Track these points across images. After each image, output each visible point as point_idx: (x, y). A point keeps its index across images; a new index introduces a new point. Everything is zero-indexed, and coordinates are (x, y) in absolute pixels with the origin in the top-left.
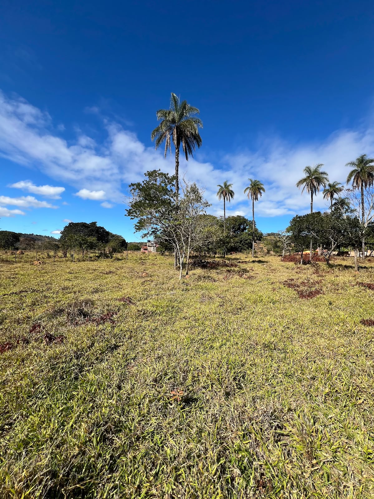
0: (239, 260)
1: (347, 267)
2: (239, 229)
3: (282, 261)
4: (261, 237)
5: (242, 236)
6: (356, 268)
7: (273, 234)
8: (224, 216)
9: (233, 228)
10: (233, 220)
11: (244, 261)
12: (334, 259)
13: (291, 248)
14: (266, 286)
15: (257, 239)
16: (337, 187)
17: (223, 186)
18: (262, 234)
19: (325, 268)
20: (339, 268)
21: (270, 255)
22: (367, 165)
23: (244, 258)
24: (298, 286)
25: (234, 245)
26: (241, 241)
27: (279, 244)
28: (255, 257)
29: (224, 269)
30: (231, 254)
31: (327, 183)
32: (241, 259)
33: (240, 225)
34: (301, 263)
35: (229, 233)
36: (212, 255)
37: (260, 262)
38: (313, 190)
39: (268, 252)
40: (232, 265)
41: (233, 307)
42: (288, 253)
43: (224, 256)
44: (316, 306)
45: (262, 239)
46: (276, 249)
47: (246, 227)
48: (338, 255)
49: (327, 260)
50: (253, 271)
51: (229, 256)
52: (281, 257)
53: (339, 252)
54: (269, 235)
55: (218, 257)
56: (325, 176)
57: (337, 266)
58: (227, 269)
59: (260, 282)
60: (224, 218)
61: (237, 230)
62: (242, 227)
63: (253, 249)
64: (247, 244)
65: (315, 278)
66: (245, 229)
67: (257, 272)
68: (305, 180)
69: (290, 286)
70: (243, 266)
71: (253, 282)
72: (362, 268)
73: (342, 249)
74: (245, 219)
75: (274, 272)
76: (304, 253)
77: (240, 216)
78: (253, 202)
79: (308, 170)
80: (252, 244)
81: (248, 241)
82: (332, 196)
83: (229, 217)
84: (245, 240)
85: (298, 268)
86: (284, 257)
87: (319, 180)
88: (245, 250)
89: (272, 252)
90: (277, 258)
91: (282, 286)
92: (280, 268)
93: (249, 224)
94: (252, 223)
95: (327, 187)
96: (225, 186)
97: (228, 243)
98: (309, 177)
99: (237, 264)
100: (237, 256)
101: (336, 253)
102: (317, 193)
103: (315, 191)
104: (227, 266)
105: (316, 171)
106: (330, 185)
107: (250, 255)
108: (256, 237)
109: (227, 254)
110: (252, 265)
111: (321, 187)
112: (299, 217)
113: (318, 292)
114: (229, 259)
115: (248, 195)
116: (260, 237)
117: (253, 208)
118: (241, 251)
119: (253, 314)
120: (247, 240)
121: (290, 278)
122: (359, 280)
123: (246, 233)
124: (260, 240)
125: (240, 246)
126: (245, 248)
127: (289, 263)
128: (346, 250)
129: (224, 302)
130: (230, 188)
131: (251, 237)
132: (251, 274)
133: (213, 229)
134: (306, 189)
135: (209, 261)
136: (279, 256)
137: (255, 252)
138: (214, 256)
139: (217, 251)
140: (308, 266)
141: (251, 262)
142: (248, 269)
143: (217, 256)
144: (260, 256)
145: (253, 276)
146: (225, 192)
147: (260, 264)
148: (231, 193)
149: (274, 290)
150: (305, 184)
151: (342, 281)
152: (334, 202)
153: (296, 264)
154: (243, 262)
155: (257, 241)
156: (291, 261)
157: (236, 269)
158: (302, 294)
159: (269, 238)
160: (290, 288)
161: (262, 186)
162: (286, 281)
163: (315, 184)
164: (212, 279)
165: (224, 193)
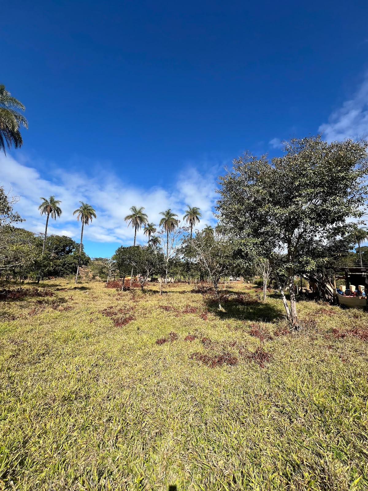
0: (58, 287)
1: (155, 292)
2: (63, 250)
3: (106, 287)
4: (88, 262)
5: (66, 259)
6: (160, 293)
7: (101, 259)
8: (45, 233)
9: (56, 249)
10: (57, 239)
11: (64, 287)
12: (148, 285)
13: (116, 274)
14: (84, 318)
15: (83, 264)
16: (153, 227)
17: (49, 201)
18: (89, 259)
19: (140, 293)
20: (150, 294)
21: (95, 280)
22: (171, 217)
23: (65, 285)
24: (116, 314)
25: (54, 270)
26: (64, 265)
27: (104, 270)
28: (79, 282)
29: (34, 300)
30: (49, 279)
31: (147, 223)
32: (60, 286)
33: (65, 246)
34: (122, 289)
35: (49, 254)
36: (19, 280)
37: (83, 288)
38: (137, 226)
39: (94, 278)
40: (46, 294)
41: (33, 354)
42: (113, 279)
43: (38, 282)
44: (127, 333)
45: (88, 264)
46: (102, 275)
47: (72, 249)
48: (151, 281)
49: (142, 287)
50: (73, 300)
51: (46, 282)
52: (105, 283)
53: (152, 278)
54: (97, 259)
55: (28, 283)
56: (145, 217)
57: (149, 291)
58: (38, 299)
59: (78, 313)
60: (44, 236)
61: (61, 252)
62: (67, 249)
63: (77, 273)
64: (71, 268)
65: (131, 304)
66: (70, 251)
67: (76, 302)
68: (131, 216)
69: (108, 314)
70: (61, 294)
71: (69, 314)
72: (164, 292)
73: (154, 276)
74: (72, 241)
75: (96, 299)
76: (126, 279)
77: (66, 237)
78: (83, 226)
79: (134, 209)
80: (76, 269)
81: (73, 264)
82: (150, 234)
83: (52, 236)
84: (69, 264)
85: (119, 294)
86: (109, 284)
87: (142, 220)
88: (68, 274)
89: (98, 278)
90: (102, 284)
91: (100, 316)
92: (103, 295)
93: (76, 247)
94: (79, 247)
95: (147, 226)
96: (51, 201)
97: (45, 266)
98: (134, 215)
99: (54, 292)
100: (56, 282)
101: (150, 279)
102: (139, 229)
103: (138, 228)
104: (39, 295)
105: (140, 212)
106: (149, 225)
107: (73, 281)
108: (83, 261)
109: (43, 280)
110: (72, 292)
111: (143, 225)
112: (123, 248)
113: (131, 318)
114: (44, 286)
115: (78, 217)
116: (86, 262)
117: (82, 231)
118: (62, 276)
119: (60, 357)
120: (71, 264)
121: (110, 306)
122: (161, 304)
123: (72, 256)
124: (86, 264)
125: (61, 270)
126: (68, 272)
127: (112, 289)
128: (157, 277)
129: (20, 350)
130: (57, 205)
131: (76, 261)
132: (70, 304)
133: (25, 248)
134: (131, 224)
135: (11, 289)
136: (105, 281)
137: (80, 278)
138: (23, 282)
139: (29, 275)
140: (127, 292)
141: (72, 289)
142: (67, 298)
143: (26, 281)
144: (84, 282)
145: (71, 307)
146: (51, 208)
147: (82, 292)
148: (58, 211)
149: (91, 321)
150: (131, 219)
151: (150, 305)
152: (151, 238)
153: (117, 290)
154: (62, 289)
155: (83, 266)
156: (114, 287)
157: (51, 299)
158: (117, 322)
159: (96, 262)
160: (108, 317)
161: (94, 212)
162: (105, 310)
163: (139, 222)
164: (10, 315)
165: (49, 209)
